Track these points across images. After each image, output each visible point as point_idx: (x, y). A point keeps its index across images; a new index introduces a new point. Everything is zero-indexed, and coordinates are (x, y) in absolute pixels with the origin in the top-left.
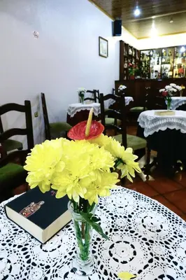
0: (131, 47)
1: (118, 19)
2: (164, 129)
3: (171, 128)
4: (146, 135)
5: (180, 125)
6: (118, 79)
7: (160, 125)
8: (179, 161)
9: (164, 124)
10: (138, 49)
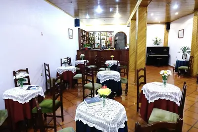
0: (84, 31)
1: (77, 18)
2: (108, 80)
3: (111, 79)
4: (101, 82)
5: (114, 78)
6: (78, 49)
7: (106, 78)
8: (115, 92)
9: (108, 78)
10: (87, 31)
